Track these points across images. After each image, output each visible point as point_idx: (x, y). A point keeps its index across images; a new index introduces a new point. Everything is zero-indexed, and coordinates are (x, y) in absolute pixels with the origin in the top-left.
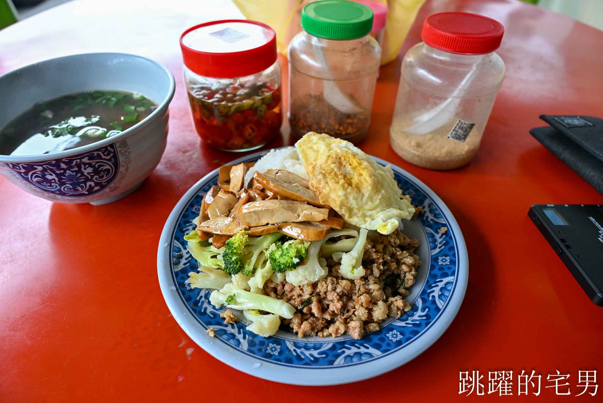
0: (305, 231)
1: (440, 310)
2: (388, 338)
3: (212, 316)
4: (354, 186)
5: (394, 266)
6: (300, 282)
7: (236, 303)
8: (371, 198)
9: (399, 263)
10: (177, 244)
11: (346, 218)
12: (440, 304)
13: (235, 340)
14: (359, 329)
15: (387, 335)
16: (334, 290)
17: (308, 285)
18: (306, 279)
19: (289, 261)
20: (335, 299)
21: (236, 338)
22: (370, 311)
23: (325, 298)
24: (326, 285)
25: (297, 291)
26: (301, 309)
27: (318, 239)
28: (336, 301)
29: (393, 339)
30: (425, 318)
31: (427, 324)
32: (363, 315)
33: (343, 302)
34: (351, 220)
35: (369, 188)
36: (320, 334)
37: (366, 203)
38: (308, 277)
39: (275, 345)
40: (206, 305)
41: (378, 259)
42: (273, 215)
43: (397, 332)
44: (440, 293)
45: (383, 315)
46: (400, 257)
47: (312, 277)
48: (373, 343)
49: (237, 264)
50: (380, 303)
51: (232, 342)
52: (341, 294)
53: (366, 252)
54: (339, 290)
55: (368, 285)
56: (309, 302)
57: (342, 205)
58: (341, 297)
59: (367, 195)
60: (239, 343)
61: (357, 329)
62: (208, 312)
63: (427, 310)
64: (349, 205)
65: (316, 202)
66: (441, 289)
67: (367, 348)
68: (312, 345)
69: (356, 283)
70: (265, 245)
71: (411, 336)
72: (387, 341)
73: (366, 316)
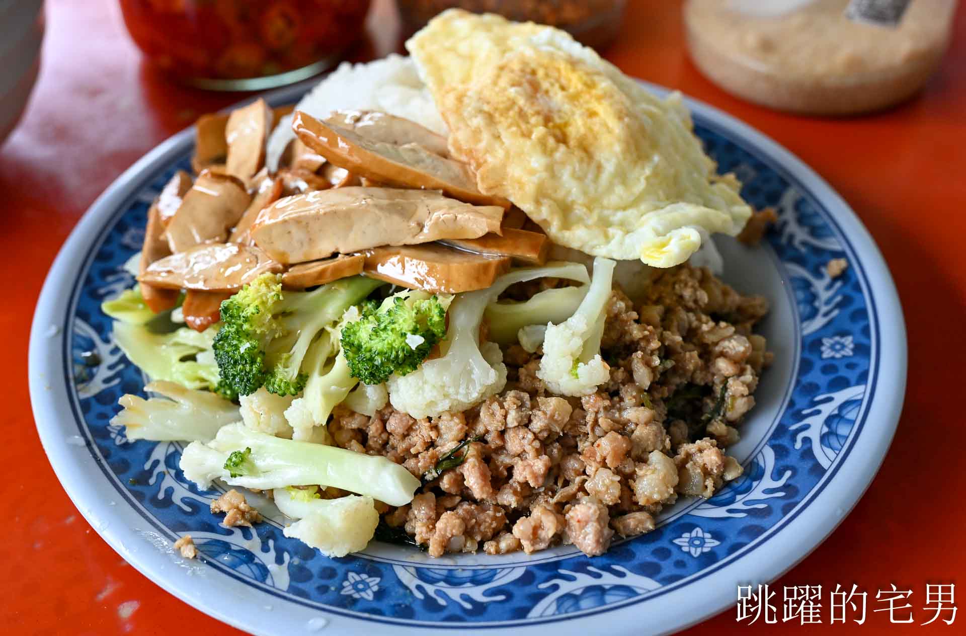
0: (439, 266)
1: (824, 471)
2: (680, 547)
3: (188, 509)
4: (572, 143)
5: (692, 359)
6: (432, 404)
7: (254, 471)
8: (622, 176)
9: (707, 354)
10: (83, 329)
11: (554, 230)
12: (824, 457)
13: (254, 567)
14: (595, 524)
15: (677, 541)
16: (526, 424)
17: (452, 413)
18: (446, 396)
19: (396, 345)
20: (528, 448)
21: (256, 561)
22: (627, 481)
23: (501, 449)
24: (503, 412)
25: (424, 432)
26: (435, 479)
27: (476, 287)
28: (531, 454)
29: (693, 550)
30: (781, 494)
31: (786, 510)
32: (608, 489)
33: (551, 457)
34: (567, 234)
35: (618, 148)
36: (489, 546)
37: (610, 188)
38: (452, 391)
39: (364, 576)
40: (169, 482)
41: (647, 339)
42: (350, 228)
43: (703, 532)
44: (826, 430)
45: (664, 488)
46: (710, 339)
47: (462, 391)
48: (635, 562)
49: (253, 362)
50: (656, 457)
51: (244, 570)
52: (545, 434)
53: (612, 321)
54: (537, 424)
55: (620, 410)
56: (455, 459)
57: (540, 196)
58: (545, 444)
59: (609, 167)
60: (264, 571)
61: (590, 524)
62: (176, 499)
63: (788, 474)
64: (560, 195)
65: (469, 190)
66: (829, 421)
67: (621, 575)
68: (468, 574)
69: (586, 407)
70: (330, 310)
71: (742, 539)
72: (676, 556)
73: (616, 491)
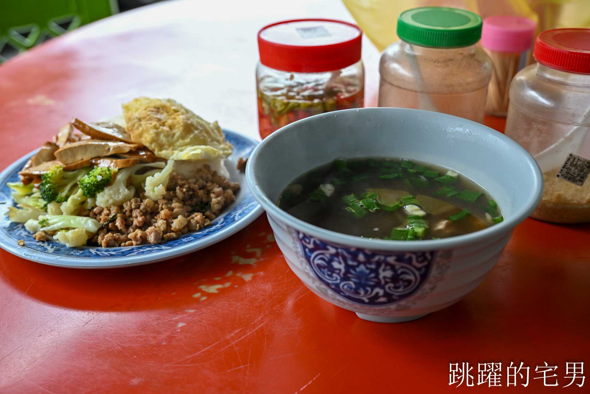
0: (114, 161)
1: (235, 221)
3: (26, 237)
5: (201, 193)
6: (108, 201)
7: (48, 225)
8: (182, 137)
9: (208, 192)
11: (156, 153)
12: (236, 218)
13: (42, 248)
14: (154, 233)
15: (182, 240)
16: (138, 207)
17: (114, 204)
18: (112, 198)
19: (94, 180)
20: (138, 214)
23: (131, 216)
24: (130, 203)
25: (106, 212)
26: (107, 225)
27: (124, 166)
28: (139, 216)
29: (186, 241)
30: (220, 227)
31: (218, 230)
32: (162, 225)
33: (146, 218)
34: (160, 153)
35: (181, 128)
36: (123, 244)
37: (177, 140)
38: (113, 196)
39: (79, 251)
40: (21, 231)
43: (192, 237)
45: (180, 225)
46: (209, 188)
47: (117, 196)
48: (167, 245)
49: (50, 191)
50: (180, 217)
51: (39, 249)
52: (144, 211)
54: (142, 207)
55: (171, 204)
56: (114, 219)
57: (153, 141)
58: (144, 213)
59: (177, 134)
60: (46, 249)
61: (152, 233)
63: (225, 223)
64: (160, 141)
65: (128, 140)
66: (244, 210)
67: (161, 247)
69: (159, 203)
71: (202, 237)
72: (180, 242)
73: (165, 226)
